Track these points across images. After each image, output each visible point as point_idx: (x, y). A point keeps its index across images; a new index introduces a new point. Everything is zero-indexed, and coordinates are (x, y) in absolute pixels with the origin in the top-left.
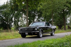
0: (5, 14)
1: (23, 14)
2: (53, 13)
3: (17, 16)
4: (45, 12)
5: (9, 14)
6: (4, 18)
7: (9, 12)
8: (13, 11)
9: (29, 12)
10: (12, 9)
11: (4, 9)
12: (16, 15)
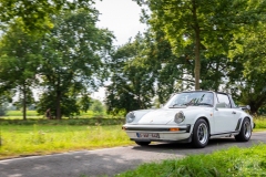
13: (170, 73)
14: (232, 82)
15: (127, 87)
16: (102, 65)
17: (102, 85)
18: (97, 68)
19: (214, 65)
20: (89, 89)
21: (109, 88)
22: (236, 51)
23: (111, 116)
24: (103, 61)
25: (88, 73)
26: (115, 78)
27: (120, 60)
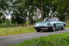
0: (20, 9)
1: (38, 8)
2: (67, 7)
3: (31, 11)
4: (60, 6)
5: (24, 9)
6: (19, 13)
7: (23, 7)
8: (27, 6)
9: (44, 6)
10: (26, 4)
11: (18, 3)
12: (30, 9)
13: (33, 9)
14: (53, 12)
15: (18, 14)
16: (9, 7)
17: (10, 13)
18: (8, 8)
19: (47, 7)
20: (5, 15)
21: (12, 14)
22: (54, 2)
23: (13, 24)
24: (10, 5)
25: (5, 9)
26: (14, 11)
27: (16, 5)
